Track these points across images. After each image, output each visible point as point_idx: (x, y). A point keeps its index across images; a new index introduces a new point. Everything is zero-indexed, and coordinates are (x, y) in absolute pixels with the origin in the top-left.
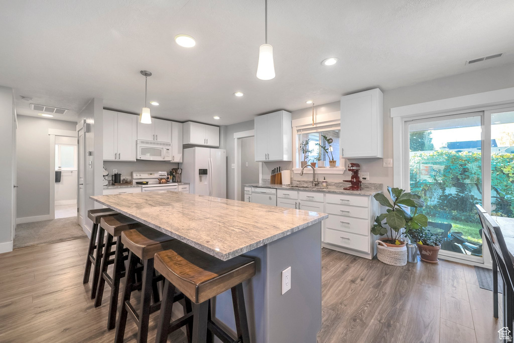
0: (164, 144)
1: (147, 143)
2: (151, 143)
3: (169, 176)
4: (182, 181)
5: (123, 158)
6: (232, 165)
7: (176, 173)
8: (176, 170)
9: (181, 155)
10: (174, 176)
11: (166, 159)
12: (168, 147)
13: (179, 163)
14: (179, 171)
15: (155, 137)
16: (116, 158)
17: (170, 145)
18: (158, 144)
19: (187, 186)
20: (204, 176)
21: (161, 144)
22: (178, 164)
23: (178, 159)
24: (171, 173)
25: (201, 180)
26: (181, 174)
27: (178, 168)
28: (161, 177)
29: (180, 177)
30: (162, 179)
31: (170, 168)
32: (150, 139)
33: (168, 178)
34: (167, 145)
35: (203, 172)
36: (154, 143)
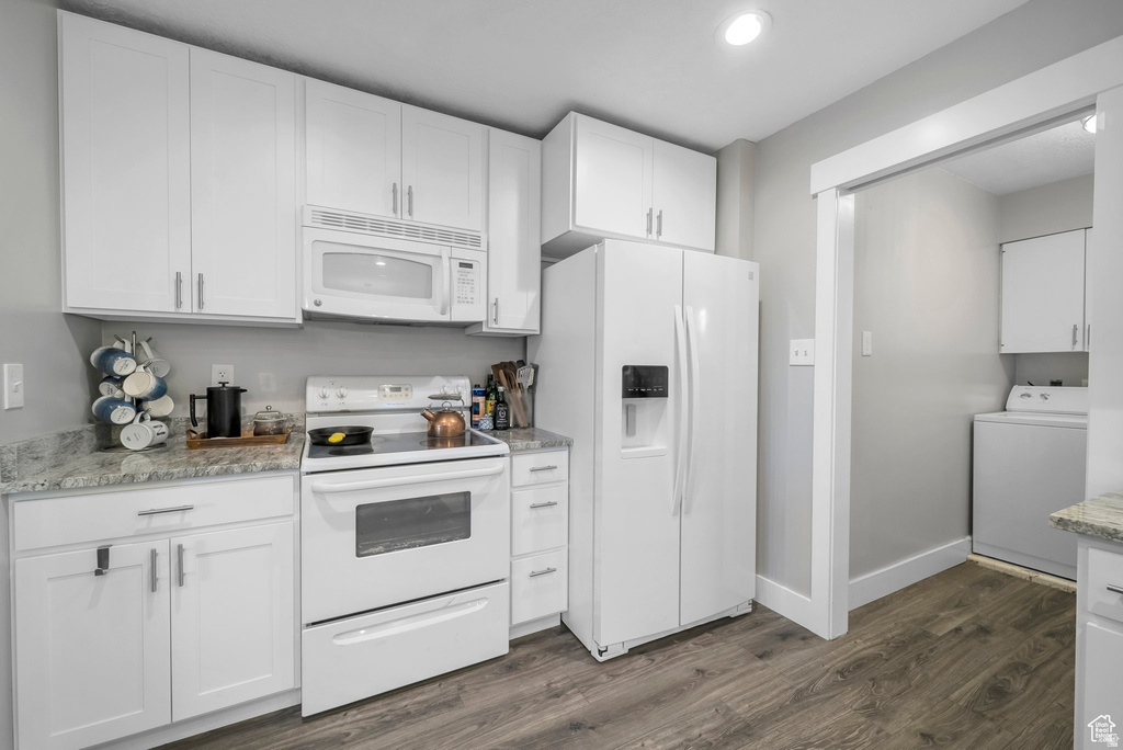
0: (445, 236)
1: (356, 223)
2: (377, 226)
3: (481, 400)
4: (538, 424)
5: (222, 303)
6: (795, 345)
7: (511, 385)
8: (508, 370)
9: (534, 295)
10: (501, 401)
11: (459, 314)
12: (467, 254)
13: (525, 338)
14: (524, 377)
15: (402, 197)
16: (178, 303)
17: (476, 241)
18: (413, 231)
19: (557, 457)
20: (646, 406)
21: (429, 234)
22: (523, 341)
23: (516, 315)
24: (487, 388)
25: (630, 427)
26: (532, 388)
27: (522, 363)
28: (437, 404)
29: (530, 407)
30: (441, 413)
31: (482, 361)
32: (377, 206)
33: (474, 409)
34: (462, 238)
35: (644, 383)
36: (394, 229)
